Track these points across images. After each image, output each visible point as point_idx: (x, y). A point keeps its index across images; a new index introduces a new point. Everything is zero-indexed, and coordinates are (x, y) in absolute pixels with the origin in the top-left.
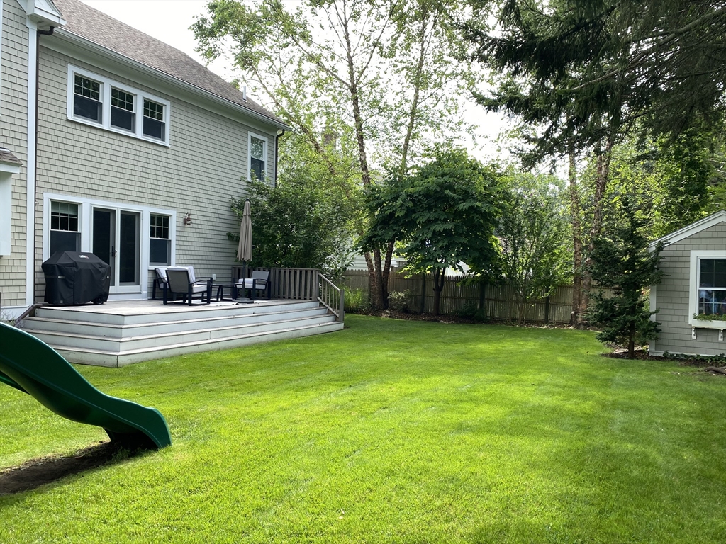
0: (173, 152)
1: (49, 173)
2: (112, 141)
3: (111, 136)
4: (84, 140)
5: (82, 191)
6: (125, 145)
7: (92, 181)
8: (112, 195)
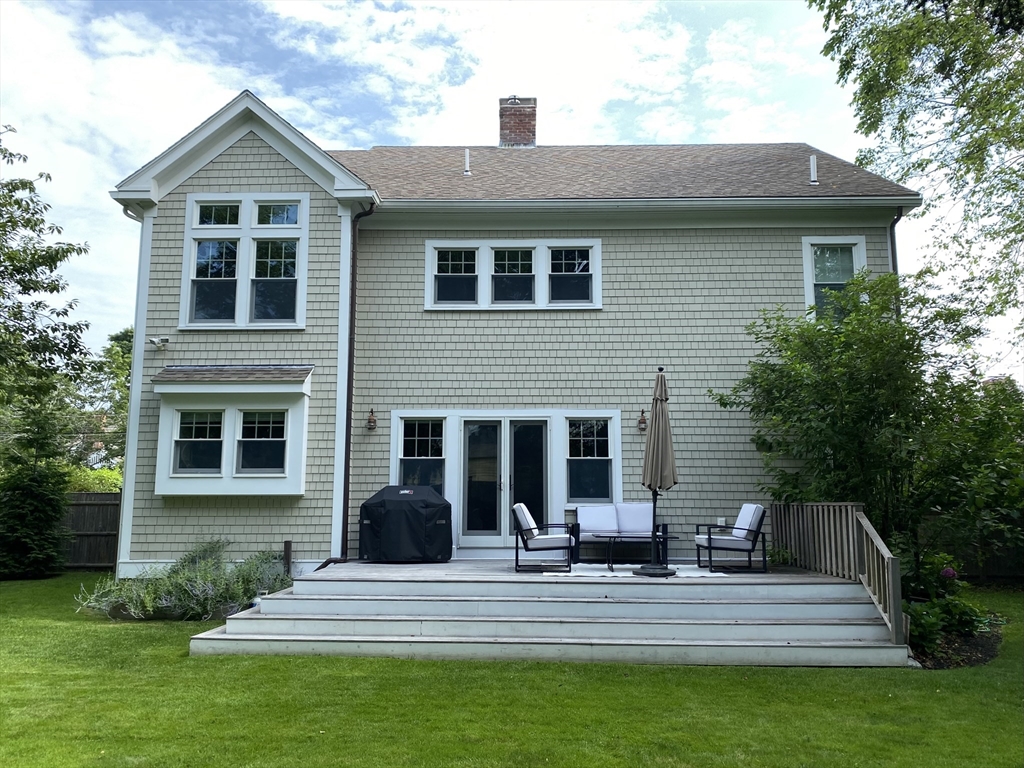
0: (612, 316)
1: (400, 385)
2: (495, 324)
3: (492, 316)
4: (451, 331)
5: (447, 400)
6: (518, 324)
7: (463, 385)
8: (493, 400)
